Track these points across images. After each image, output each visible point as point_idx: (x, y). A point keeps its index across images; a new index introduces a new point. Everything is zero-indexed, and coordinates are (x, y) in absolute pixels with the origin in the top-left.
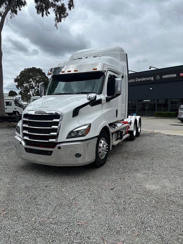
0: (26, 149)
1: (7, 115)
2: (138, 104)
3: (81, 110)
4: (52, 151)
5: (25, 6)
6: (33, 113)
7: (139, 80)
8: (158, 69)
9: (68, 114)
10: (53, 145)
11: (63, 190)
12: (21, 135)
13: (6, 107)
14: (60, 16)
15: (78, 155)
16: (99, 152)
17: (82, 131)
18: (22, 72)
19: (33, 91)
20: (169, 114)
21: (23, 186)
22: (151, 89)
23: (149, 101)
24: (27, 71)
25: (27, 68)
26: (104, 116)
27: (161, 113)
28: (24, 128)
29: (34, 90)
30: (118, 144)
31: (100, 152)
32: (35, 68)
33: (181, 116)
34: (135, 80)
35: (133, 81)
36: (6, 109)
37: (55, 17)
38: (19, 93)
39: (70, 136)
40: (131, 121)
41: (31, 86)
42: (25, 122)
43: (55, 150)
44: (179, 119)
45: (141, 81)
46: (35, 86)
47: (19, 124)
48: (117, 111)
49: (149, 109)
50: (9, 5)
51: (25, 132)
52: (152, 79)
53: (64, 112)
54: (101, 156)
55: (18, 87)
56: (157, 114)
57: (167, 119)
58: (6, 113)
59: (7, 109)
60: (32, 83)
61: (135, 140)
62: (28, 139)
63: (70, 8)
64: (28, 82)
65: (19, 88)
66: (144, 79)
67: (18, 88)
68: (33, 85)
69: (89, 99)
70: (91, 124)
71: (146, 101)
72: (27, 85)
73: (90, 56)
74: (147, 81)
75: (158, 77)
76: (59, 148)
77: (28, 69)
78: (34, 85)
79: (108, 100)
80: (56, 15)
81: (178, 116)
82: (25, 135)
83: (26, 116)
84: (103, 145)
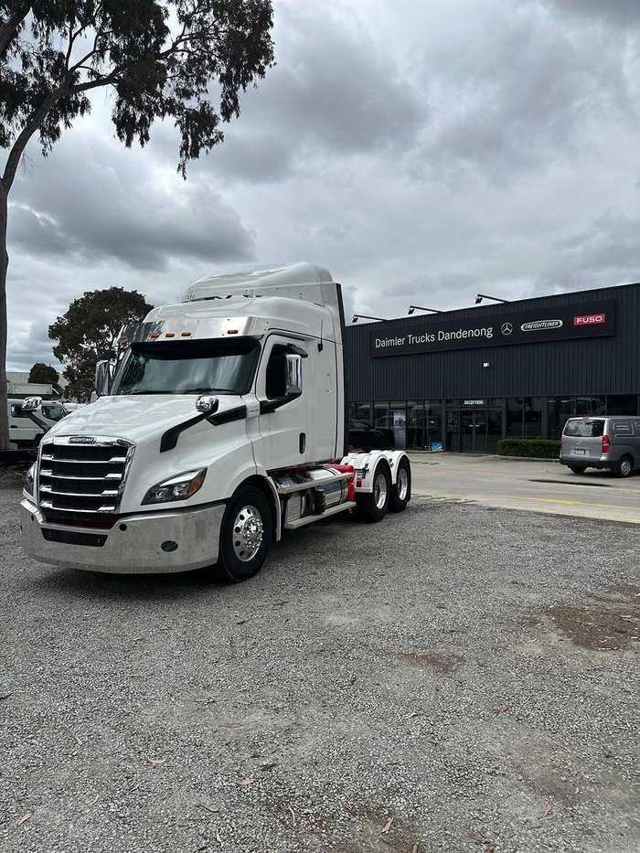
0: (45, 531)
1: (15, 447)
2: (447, 412)
3: (183, 435)
4: (106, 536)
5: (86, 114)
6: (65, 442)
7: (448, 336)
8: (506, 303)
9: (148, 444)
10: (109, 520)
11: (124, 625)
12: (34, 498)
13: (12, 421)
14: (196, 139)
15: (169, 546)
16: (234, 541)
17: (184, 485)
18: (77, 302)
19: (111, 367)
20: (543, 445)
21: (30, 617)
22: (485, 365)
23: (481, 402)
24: (93, 301)
25: (93, 291)
26: (252, 450)
27: (517, 445)
28: (44, 480)
29: (115, 364)
30: (305, 526)
31: (238, 543)
32: (122, 289)
33: (569, 453)
34: (436, 338)
35: (430, 338)
36: (12, 427)
37: (181, 141)
38: (64, 373)
39: (150, 497)
40: (367, 465)
41: (107, 348)
42: (45, 465)
43: (112, 534)
44: (564, 462)
45: (453, 341)
46: (120, 350)
47: (32, 470)
48: (302, 436)
49: (481, 431)
50: (33, 115)
51: (44, 489)
52: (489, 333)
53: (137, 441)
54: (242, 553)
55: (58, 353)
56: (504, 445)
57: (537, 461)
58: (12, 441)
59: (16, 427)
60: (110, 340)
61: (384, 520)
62: (50, 506)
63: (227, 115)
64: (97, 337)
65: (65, 356)
66: (462, 334)
67: (61, 359)
68: (111, 347)
69: (200, 408)
70: (206, 469)
71: (472, 402)
72: (93, 348)
73: (238, 293)
74: (471, 339)
75: (507, 329)
76: (123, 527)
77: (97, 293)
78: (117, 348)
79: (266, 409)
80: (185, 137)
81: (559, 453)
82: (44, 496)
83: (50, 449)
84: (249, 523)
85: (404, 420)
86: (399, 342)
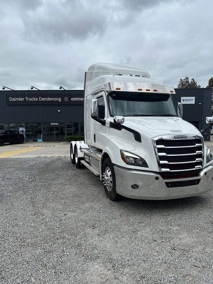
0: (167, 183)
7: (43, 99)
22: (59, 111)
23: (57, 124)
34: (38, 99)
35: (35, 99)
45: (45, 101)
49: (57, 134)
52: (59, 100)
56: (69, 138)
66: (50, 99)
71: (54, 124)
74: (52, 101)
75: (66, 99)
85: (24, 130)
86: (21, 99)
